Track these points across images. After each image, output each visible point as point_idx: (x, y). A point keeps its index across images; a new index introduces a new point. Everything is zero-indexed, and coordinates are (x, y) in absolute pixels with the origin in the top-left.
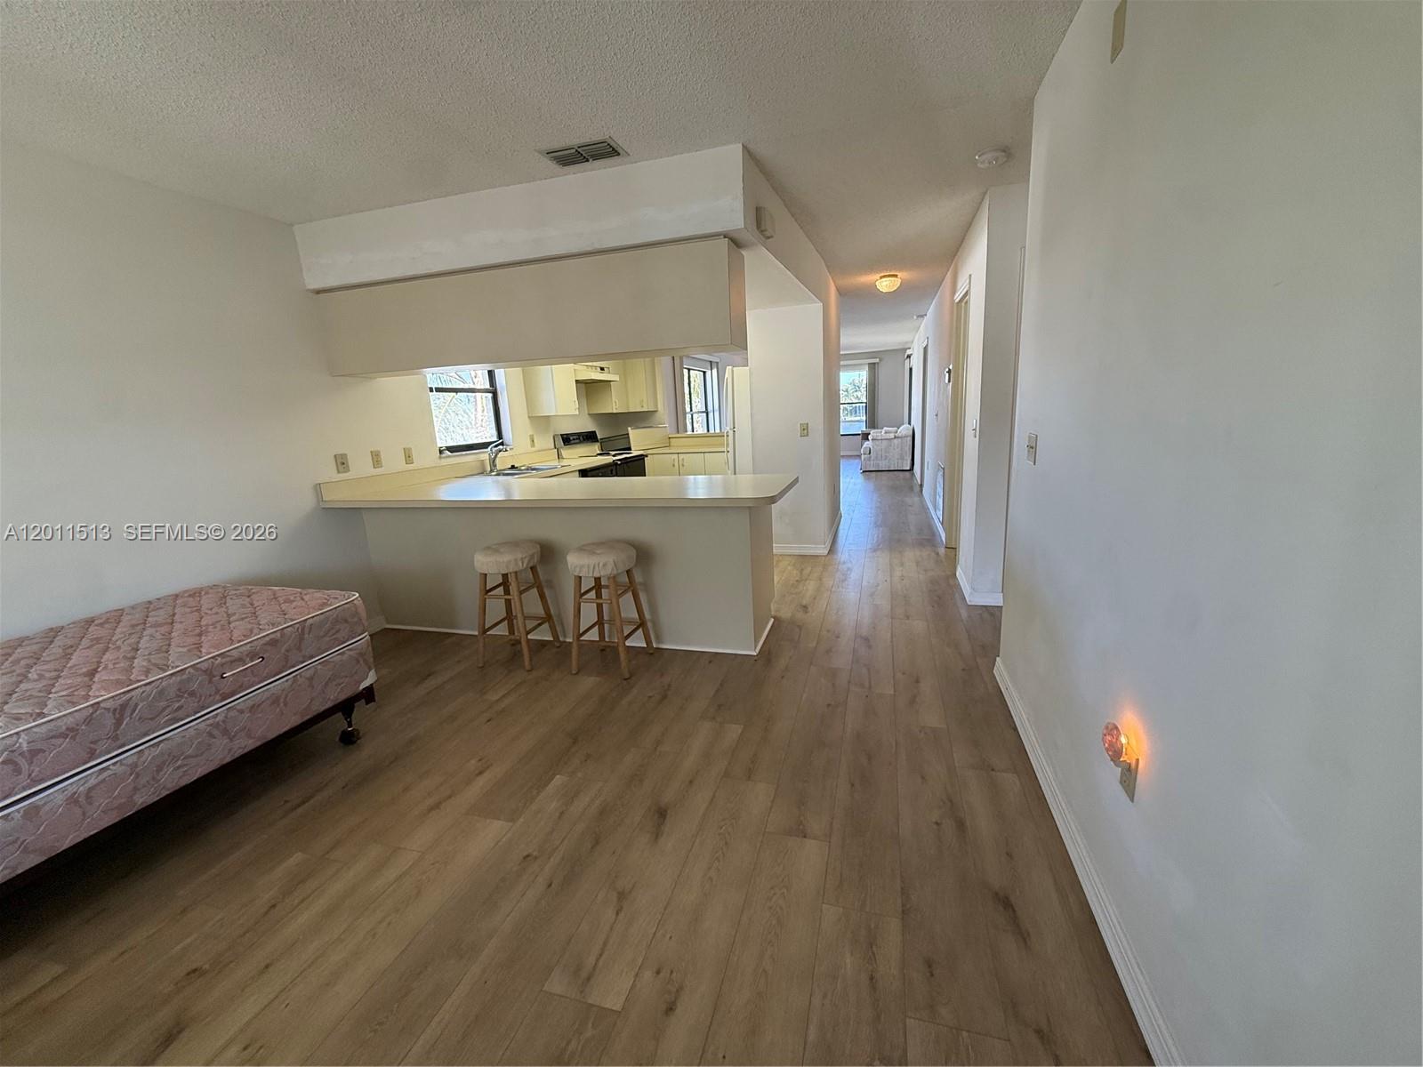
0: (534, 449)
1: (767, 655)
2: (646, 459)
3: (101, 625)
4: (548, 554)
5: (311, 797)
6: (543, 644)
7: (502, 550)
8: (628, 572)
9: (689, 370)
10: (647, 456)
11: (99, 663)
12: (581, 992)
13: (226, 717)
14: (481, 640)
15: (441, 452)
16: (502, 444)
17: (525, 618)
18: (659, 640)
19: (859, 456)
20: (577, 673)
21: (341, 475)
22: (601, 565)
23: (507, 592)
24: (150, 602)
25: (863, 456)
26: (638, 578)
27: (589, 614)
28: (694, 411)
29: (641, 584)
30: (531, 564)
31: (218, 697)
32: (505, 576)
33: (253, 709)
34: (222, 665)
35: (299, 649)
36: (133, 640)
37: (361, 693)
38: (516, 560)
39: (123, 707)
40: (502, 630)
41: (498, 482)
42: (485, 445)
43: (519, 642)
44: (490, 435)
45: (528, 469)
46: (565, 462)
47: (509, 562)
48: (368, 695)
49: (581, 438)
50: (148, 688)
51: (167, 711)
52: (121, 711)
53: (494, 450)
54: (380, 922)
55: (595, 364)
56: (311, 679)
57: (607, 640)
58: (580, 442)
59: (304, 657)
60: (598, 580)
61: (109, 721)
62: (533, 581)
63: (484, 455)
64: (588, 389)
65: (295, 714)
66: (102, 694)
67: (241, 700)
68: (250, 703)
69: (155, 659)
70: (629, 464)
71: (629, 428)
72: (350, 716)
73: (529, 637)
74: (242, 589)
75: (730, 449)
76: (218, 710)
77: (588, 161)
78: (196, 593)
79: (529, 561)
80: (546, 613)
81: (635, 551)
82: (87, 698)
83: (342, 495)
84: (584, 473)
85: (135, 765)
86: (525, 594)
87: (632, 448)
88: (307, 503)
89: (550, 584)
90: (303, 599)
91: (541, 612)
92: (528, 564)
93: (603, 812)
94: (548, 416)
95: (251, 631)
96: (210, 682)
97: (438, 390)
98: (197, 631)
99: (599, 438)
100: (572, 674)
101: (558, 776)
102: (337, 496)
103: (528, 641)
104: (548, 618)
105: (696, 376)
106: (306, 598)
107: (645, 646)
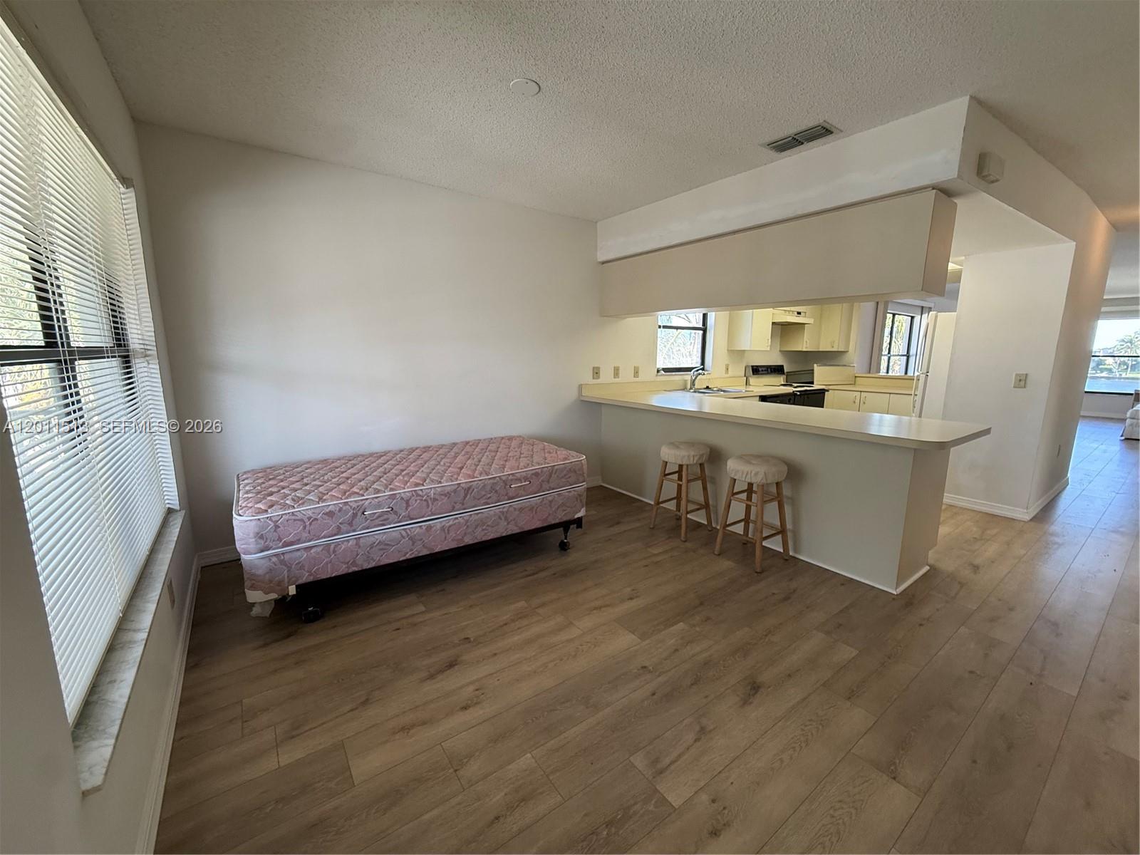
0: (726, 375)
1: (909, 600)
2: (826, 393)
3: (471, 446)
4: (715, 457)
5: (537, 573)
6: (699, 525)
7: (681, 447)
8: (778, 484)
9: (894, 315)
10: (828, 391)
11: (465, 464)
12: (654, 777)
13: (508, 510)
14: (655, 509)
15: (658, 371)
16: (703, 369)
17: (688, 501)
18: (796, 551)
19: (1124, 420)
20: (719, 555)
21: (594, 380)
22: (753, 472)
23: (680, 478)
24: (492, 439)
25: (1128, 421)
26: (786, 491)
27: (737, 511)
28: (892, 353)
29: (788, 498)
30: (700, 462)
31: (506, 497)
32: (681, 466)
33: (521, 509)
34: (512, 480)
35: (548, 482)
36: (479, 456)
37: (575, 520)
38: (689, 456)
39: (469, 488)
40: (671, 506)
41: (693, 396)
42: (689, 369)
43: (679, 519)
44: (695, 362)
45: (718, 391)
46: (750, 388)
47: (684, 457)
48: (579, 522)
49: (769, 370)
50: (480, 482)
51: (484, 498)
52: (468, 490)
53: (696, 373)
54: (551, 661)
55: (792, 309)
56: (551, 502)
57: (750, 536)
58: (768, 373)
59: (550, 487)
60: (750, 485)
61: (462, 494)
62: (699, 475)
63: (688, 377)
64: (783, 330)
65: (539, 520)
66: (462, 480)
67: (517, 503)
68: (520, 506)
69: (486, 468)
70: (809, 396)
71: (815, 365)
72: (567, 533)
73: (688, 516)
74: (531, 441)
75: (919, 392)
76: (505, 505)
77: (802, 143)
78: (511, 439)
79: (699, 459)
80: (705, 502)
81: (786, 468)
82: (457, 479)
83: (592, 394)
84: (764, 398)
85: (467, 521)
86: (692, 483)
87: (815, 383)
88: (572, 395)
89: (713, 481)
90: (556, 453)
91: (701, 499)
92: (697, 461)
93: (707, 664)
94: (744, 350)
95: (528, 465)
96: (505, 488)
97: (664, 327)
98: (505, 459)
99: (786, 371)
100: (715, 554)
101: (681, 623)
102: (589, 394)
103: (687, 519)
104: (706, 506)
105: (902, 321)
106: (559, 452)
107: (782, 551)
